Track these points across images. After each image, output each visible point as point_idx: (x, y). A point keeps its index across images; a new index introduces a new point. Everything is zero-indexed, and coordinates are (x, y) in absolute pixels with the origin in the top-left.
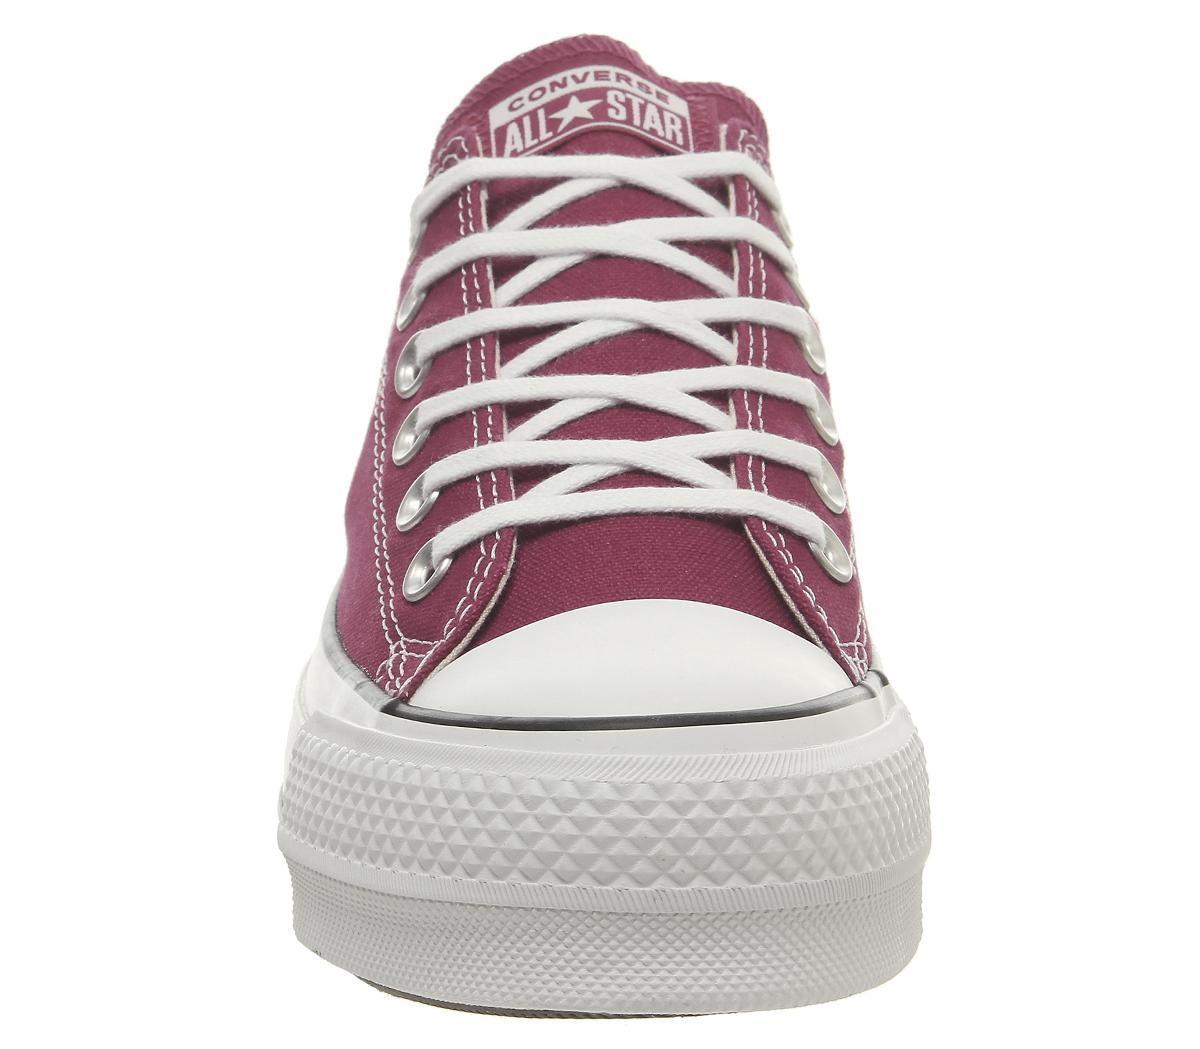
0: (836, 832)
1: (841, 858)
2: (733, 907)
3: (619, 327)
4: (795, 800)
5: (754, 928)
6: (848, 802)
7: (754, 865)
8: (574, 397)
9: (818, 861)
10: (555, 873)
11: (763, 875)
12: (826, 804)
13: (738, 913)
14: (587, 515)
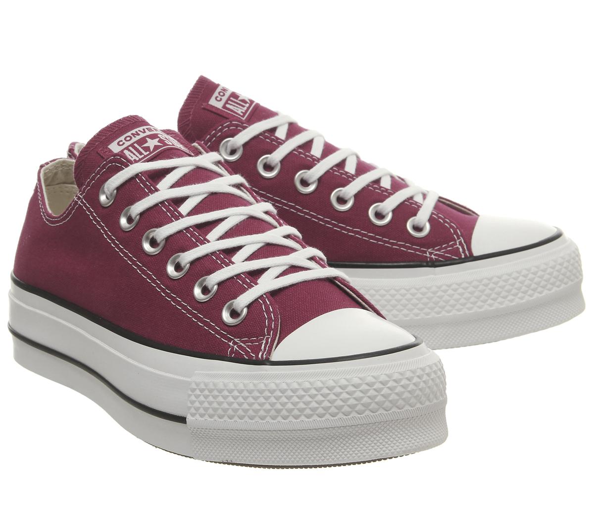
0: (429, 387)
1: (431, 396)
2: (396, 418)
3: (243, 218)
4: (413, 377)
5: (404, 425)
6: (433, 376)
7: (401, 402)
8: (250, 244)
9: (423, 399)
10: (317, 415)
11: (404, 406)
12: (425, 378)
13: (398, 420)
14: (291, 284)
